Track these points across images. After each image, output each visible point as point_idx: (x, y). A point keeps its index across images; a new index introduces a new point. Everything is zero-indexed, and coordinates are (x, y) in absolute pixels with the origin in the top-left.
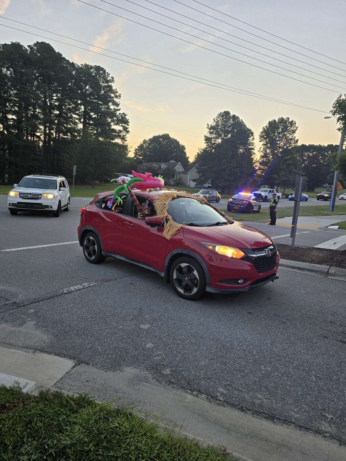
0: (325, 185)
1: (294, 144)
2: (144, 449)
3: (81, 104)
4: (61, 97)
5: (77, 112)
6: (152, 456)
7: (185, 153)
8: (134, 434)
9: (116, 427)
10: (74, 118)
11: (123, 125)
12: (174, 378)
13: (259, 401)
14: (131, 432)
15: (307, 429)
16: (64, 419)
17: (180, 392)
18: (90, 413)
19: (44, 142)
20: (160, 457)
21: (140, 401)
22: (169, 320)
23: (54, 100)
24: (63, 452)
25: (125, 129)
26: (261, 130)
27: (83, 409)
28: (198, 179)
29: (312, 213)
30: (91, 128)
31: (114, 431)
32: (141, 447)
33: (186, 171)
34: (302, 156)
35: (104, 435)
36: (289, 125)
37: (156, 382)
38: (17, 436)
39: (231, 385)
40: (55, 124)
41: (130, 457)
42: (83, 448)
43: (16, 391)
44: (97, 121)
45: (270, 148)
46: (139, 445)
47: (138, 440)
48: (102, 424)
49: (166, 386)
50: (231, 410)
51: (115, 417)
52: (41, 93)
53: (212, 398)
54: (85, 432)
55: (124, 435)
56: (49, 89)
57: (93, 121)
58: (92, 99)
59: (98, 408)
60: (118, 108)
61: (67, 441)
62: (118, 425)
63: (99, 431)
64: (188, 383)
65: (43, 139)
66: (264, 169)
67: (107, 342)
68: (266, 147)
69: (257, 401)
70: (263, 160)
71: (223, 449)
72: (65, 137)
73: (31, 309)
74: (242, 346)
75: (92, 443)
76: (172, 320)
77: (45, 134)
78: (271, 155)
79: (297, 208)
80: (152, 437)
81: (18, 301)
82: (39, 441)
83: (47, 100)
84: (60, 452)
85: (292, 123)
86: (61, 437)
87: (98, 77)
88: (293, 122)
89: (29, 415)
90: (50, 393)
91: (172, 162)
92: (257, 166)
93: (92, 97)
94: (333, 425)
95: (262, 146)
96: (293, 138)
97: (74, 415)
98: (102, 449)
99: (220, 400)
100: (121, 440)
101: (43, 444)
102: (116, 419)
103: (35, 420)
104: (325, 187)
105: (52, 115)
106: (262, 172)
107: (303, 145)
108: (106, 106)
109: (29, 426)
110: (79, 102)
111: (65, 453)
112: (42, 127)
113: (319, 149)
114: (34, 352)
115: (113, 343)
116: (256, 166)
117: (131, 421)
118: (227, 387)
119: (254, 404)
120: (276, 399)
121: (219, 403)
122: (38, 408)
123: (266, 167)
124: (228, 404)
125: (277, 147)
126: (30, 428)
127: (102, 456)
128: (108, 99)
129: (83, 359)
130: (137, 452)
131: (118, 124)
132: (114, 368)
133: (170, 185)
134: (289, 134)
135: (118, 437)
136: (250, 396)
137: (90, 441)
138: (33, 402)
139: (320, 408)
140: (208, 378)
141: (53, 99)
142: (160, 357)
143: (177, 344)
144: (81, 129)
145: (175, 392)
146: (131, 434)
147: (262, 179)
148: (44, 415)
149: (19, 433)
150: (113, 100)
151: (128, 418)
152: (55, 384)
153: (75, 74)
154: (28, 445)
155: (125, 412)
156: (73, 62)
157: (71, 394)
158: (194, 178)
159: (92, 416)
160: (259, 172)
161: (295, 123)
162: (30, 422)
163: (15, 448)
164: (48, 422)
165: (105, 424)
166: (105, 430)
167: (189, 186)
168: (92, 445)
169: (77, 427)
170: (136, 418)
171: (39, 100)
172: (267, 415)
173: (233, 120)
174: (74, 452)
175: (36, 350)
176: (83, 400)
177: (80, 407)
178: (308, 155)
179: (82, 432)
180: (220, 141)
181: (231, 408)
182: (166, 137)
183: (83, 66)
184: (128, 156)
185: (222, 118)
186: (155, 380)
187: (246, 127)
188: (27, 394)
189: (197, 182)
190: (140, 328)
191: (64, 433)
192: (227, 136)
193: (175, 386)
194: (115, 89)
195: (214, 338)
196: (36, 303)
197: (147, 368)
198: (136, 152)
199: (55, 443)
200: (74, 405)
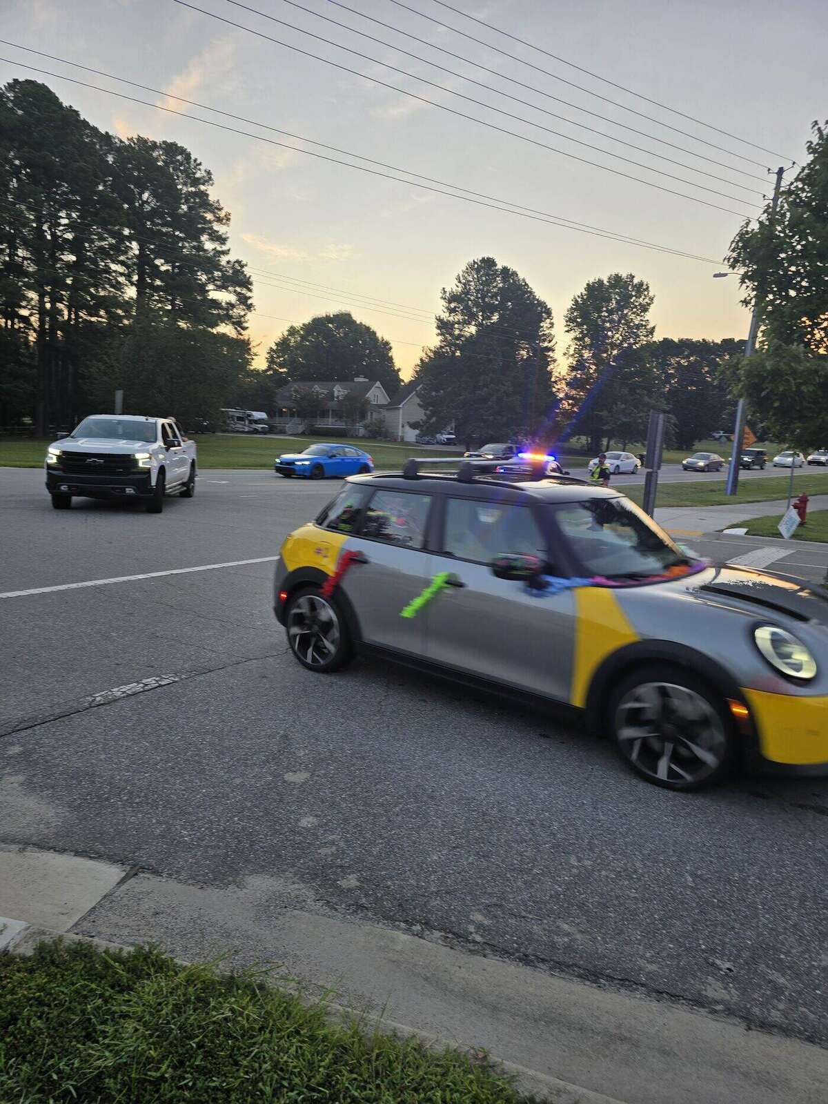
0: (717, 435)
1: (645, 339)
2: (293, 1066)
3: (130, 238)
4: (79, 221)
5: (122, 258)
6: (313, 1083)
7: (391, 359)
8: (271, 1032)
9: (226, 1019)
10: (115, 271)
11: (238, 289)
12: (366, 895)
13: (566, 940)
14: (262, 1029)
15: (675, 997)
16: (99, 1008)
17: (381, 929)
18: (162, 990)
19: (41, 332)
20: (333, 1083)
21: (285, 955)
22: (355, 760)
23: (61, 228)
24: (97, 1087)
25: (243, 300)
26: (570, 304)
27: (145, 981)
28: (423, 422)
29: (687, 500)
30: (157, 298)
31: (221, 1029)
32: (286, 1062)
33: (393, 406)
34: (663, 365)
35: (197, 1040)
36: (634, 293)
37: (324, 908)
39: (501, 906)
40: (66, 288)
41: (260, 1089)
42: (146, 1075)
44: (174, 279)
45: (590, 347)
46: (282, 1058)
47: (279, 1046)
48: (192, 1015)
49: (349, 917)
50: (501, 963)
51: (224, 996)
52: (29, 209)
53: (456, 937)
54: (151, 1036)
55: (244, 1036)
56: (49, 198)
57: (162, 281)
58: (158, 224)
59: (182, 975)
60: (224, 248)
61: (105, 1060)
62: (230, 1014)
63: (186, 1032)
64: (400, 905)
65: (36, 325)
66: (578, 396)
67: (204, 817)
68: (580, 345)
69: (560, 940)
70: (575, 375)
71: (481, 1055)
72: (93, 319)
73: (12, 744)
74: (526, 813)
75: (167, 1060)
76: (363, 758)
77: (42, 312)
78: (594, 364)
79: (652, 489)
80: (312, 1038)
82: (35, 1063)
83: (45, 227)
84: (89, 1088)
85: (641, 288)
86: (91, 1051)
87: (171, 169)
88: (643, 285)
89: (11, 1003)
90: (62, 947)
91: (360, 381)
92: (561, 390)
93: (159, 221)
94: (731, 985)
95: (571, 343)
96: (644, 323)
97: (124, 996)
98: (192, 1074)
99: (474, 942)
100: (239, 1050)
101: (47, 1071)
102: (226, 1000)
103: (25, 1013)
104: (716, 439)
105: (58, 265)
106: (573, 405)
107: (666, 340)
108: (195, 243)
109: (11, 1028)
110: (126, 232)
111: (99, 1090)
112: (32, 295)
113: (703, 349)
114: (22, 850)
115: (219, 821)
116: (559, 389)
117: (261, 1005)
118: (493, 910)
119: (553, 946)
120: (603, 931)
121: (473, 948)
123: (582, 394)
124: (495, 949)
125: (607, 344)
126: (13, 1034)
127: (193, 1091)
128: (200, 226)
129: (144, 861)
130: (278, 1075)
131: (226, 288)
132: (222, 881)
133: (357, 436)
134: (633, 313)
135: (230, 1042)
136: (545, 930)
137: (163, 1057)
138: (19, 971)
139: (703, 947)
140: (447, 893)
141: (60, 225)
142: (334, 849)
143: (375, 816)
144: (132, 299)
145: (369, 929)
146: (263, 1032)
147: (574, 421)
148: (48, 1000)
150: (211, 228)
151: (257, 996)
152: (76, 925)
153: (114, 162)
154: (8, 1073)
155: (247, 982)
156: (107, 133)
157: (114, 947)
158: (412, 421)
159: (167, 997)
160: (565, 405)
161: (648, 288)
162: (14, 1019)
164: (59, 1016)
165: (198, 1014)
166: (199, 1027)
167: (402, 438)
168: (168, 1066)
169: (130, 1025)
170: (274, 996)
171: (25, 226)
172: (584, 969)
173: (504, 280)
174: (124, 1084)
175: (27, 844)
176: (145, 959)
177: (139, 977)
178: (678, 363)
179: (144, 1036)
180: (472, 329)
181: (500, 959)
182: (344, 320)
183: (135, 144)
184: (252, 368)
185: (477, 274)
186: (321, 903)
187: (534, 296)
188: (4, 952)
189: (421, 431)
190: (285, 782)
191: (97, 1042)
192: (489, 318)
193: (370, 914)
194: (216, 200)
195: (461, 798)
196: (25, 729)
197: (302, 876)
198: (272, 357)
199: (75, 1066)
200: (121, 972)
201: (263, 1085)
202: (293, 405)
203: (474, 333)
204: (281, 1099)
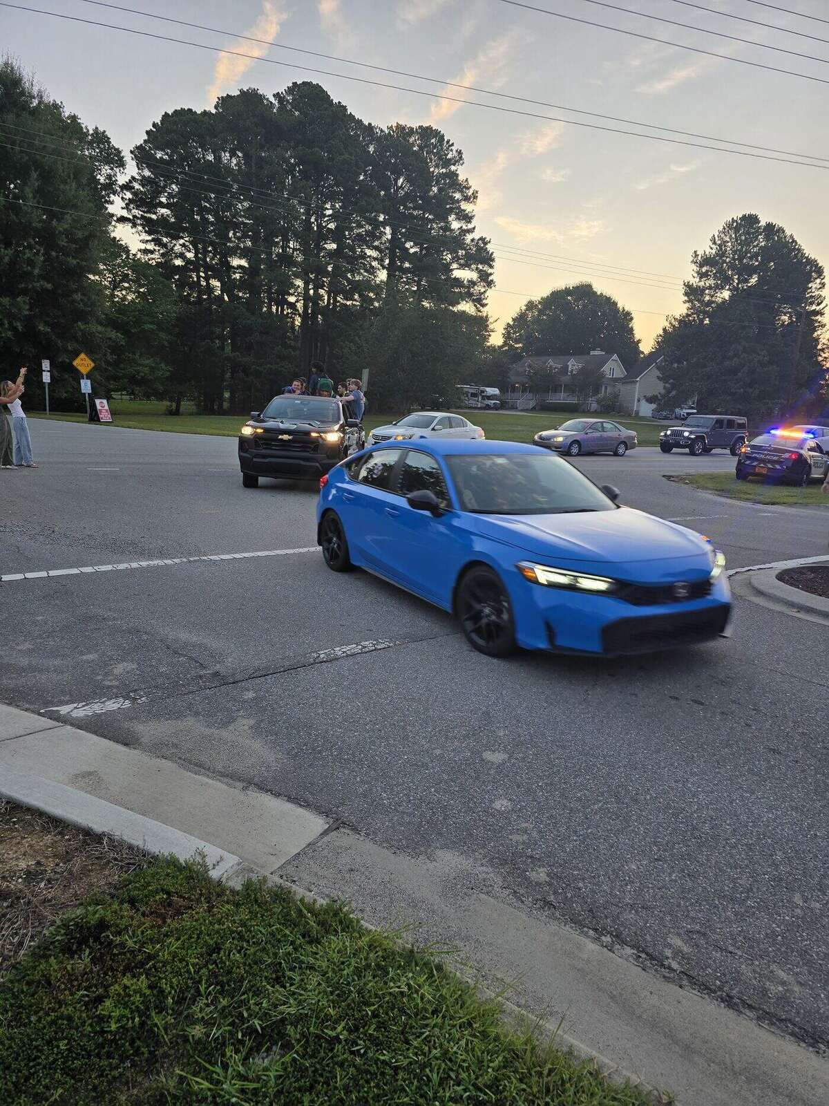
2: (461, 1059)
3: (384, 224)
4: (341, 211)
5: (377, 244)
6: (480, 1082)
7: (632, 329)
8: (443, 1018)
9: (402, 993)
10: (370, 256)
11: (480, 267)
12: (555, 893)
13: (781, 989)
14: (435, 1012)
16: (289, 954)
17: (567, 930)
18: (346, 950)
19: (305, 316)
20: (501, 1088)
22: (555, 748)
23: (327, 219)
24: (279, 1032)
25: (486, 278)
27: (332, 937)
28: (661, 396)
30: (405, 280)
31: (395, 1003)
32: (456, 1053)
33: (629, 379)
35: (372, 1008)
37: (511, 897)
38: (187, 975)
39: (704, 934)
40: (327, 274)
41: (428, 1075)
42: (323, 1031)
43: (197, 873)
44: (421, 261)
46: (452, 1048)
47: (450, 1034)
48: (371, 981)
49: (535, 912)
50: (700, 999)
51: (403, 969)
52: (300, 203)
53: (651, 959)
54: (332, 993)
55: (418, 1015)
56: (317, 192)
57: (410, 263)
58: (410, 208)
59: (365, 939)
60: (470, 226)
61: (289, 1007)
62: (406, 989)
63: (363, 997)
64: (591, 911)
65: (301, 309)
67: (404, 783)
69: (773, 988)
71: (665, 1100)
72: (349, 303)
73: (248, 689)
74: (744, 835)
75: (343, 1021)
76: (564, 747)
77: (307, 298)
80: (485, 1035)
81: (223, 671)
83: (313, 220)
84: (272, 1030)
86: (278, 995)
87: (425, 153)
89: (218, 932)
90: (266, 887)
91: (597, 354)
93: (411, 205)
97: (312, 948)
98: (364, 1041)
99: (669, 968)
100: (411, 1028)
101: (239, 1007)
102: (405, 973)
103: (228, 945)
105: (322, 254)
108: (442, 224)
109: (215, 956)
110: (381, 218)
111: (282, 1035)
112: (299, 283)
114: (245, 788)
115: (417, 789)
116: (825, 358)
117: (437, 986)
118: (695, 937)
119: (764, 992)
121: (668, 975)
122: (236, 918)
124: (693, 981)
126: (215, 962)
127: (363, 1059)
128: (448, 207)
129: (346, 817)
131: (469, 266)
132: (414, 849)
133: (589, 411)
135: (403, 1018)
136: (754, 971)
137: (340, 1017)
138: (228, 903)
140: (643, 908)
141: (325, 216)
142: (525, 837)
143: (571, 810)
144: (384, 282)
145: (555, 930)
146: (435, 1016)
148: (248, 936)
149: (192, 970)
150: (459, 208)
151: (433, 976)
152: (281, 867)
153: (374, 152)
155: (426, 959)
156: (370, 124)
157: (309, 897)
158: (650, 394)
159: (349, 957)
162: (217, 949)
163: (180, 1001)
164: (255, 954)
165: (376, 982)
167: (637, 412)
168: (344, 1028)
169: (314, 979)
170: (451, 980)
171: (296, 219)
172: (800, 1028)
173: (767, 238)
174: (303, 1035)
175: (250, 783)
176: (336, 914)
177: (327, 932)
179: (325, 992)
180: (726, 294)
181: (699, 994)
182: (584, 291)
183: (393, 131)
184: (488, 344)
185: (735, 233)
186: (508, 892)
187: (803, 255)
188: (218, 882)
189: (659, 405)
190: (483, 760)
191: (285, 987)
192: (747, 281)
193: (557, 914)
194: (465, 179)
195: (668, 807)
196: (260, 677)
197: (491, 860)
198: (509, 333)
199: (263, 1005)
200: (312, 923)
201: (430, 1071)
202: (525, 380)
203: (727, 298)
204: (447, 1089)
